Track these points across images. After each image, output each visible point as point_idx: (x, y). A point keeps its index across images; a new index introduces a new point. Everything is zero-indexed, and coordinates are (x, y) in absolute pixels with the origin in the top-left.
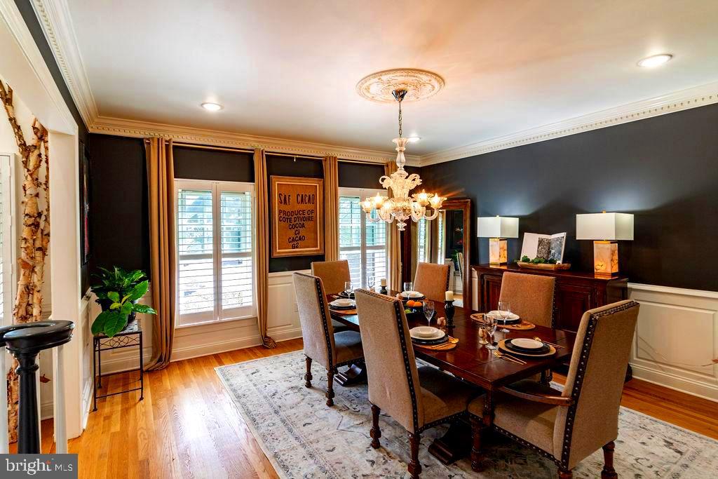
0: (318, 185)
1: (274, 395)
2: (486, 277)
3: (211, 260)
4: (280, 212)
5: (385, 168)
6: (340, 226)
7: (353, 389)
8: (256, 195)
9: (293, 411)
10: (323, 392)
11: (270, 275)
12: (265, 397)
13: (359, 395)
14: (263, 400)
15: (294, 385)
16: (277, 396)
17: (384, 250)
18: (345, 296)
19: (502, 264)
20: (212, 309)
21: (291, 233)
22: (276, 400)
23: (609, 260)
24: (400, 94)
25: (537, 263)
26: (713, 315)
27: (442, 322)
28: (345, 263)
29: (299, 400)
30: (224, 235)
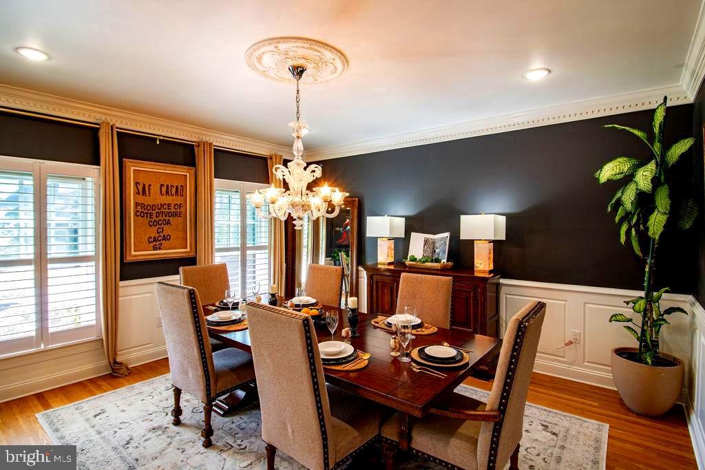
0: (188, 175)
1: (128, 443)
2: (375, 278)
3: (32, 267)
4: (137, 204)
5: (269, 161)
6: (216, 224)
7: (236, 419)
8: (102, 182)
9: (157, 462)
10: (199, 429)
11: (122, 283)
12: (115, 449)
13: (244, 425)
14: (112, 454)
15: (156, 425)
16: (133, 444)
17: (267, 251)
18: (225, 307)
19: (390, 264)
20: (33, 334)
21: (153, 232)
22: (130, 450)
23: (487, 258)
24: (298, 71)
25: (424, 262)
26: (565, 304)
27: (347, 333)
28: (223, 268)
29: (164, 445)
30: (51, 232)
